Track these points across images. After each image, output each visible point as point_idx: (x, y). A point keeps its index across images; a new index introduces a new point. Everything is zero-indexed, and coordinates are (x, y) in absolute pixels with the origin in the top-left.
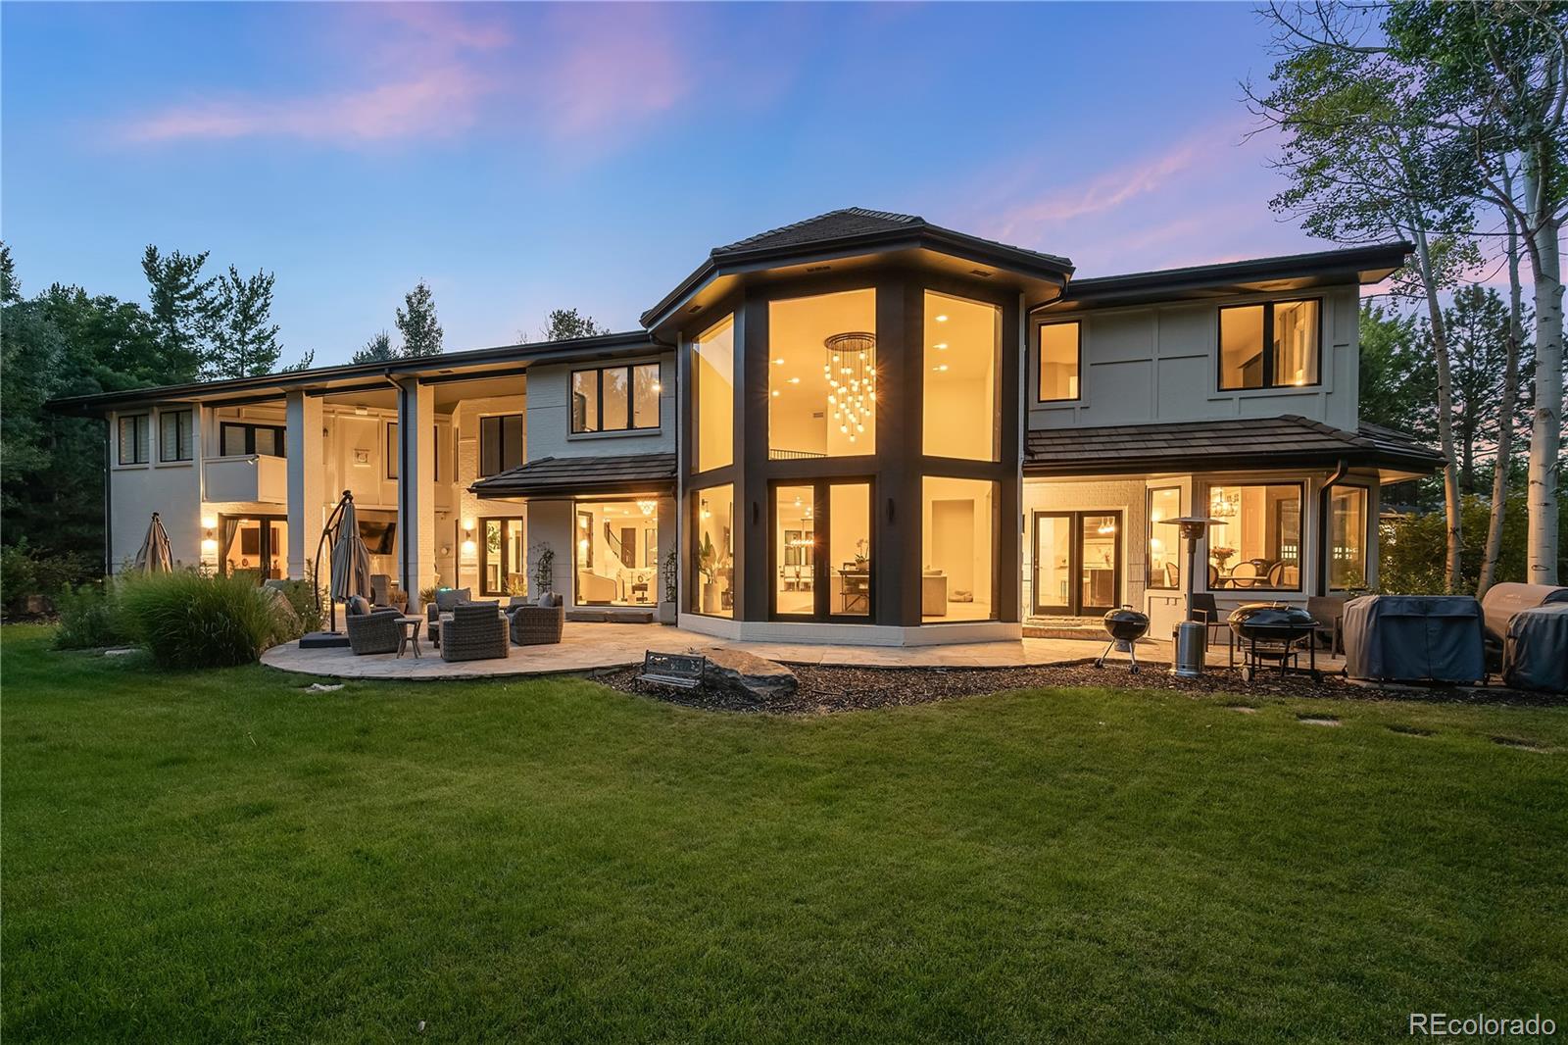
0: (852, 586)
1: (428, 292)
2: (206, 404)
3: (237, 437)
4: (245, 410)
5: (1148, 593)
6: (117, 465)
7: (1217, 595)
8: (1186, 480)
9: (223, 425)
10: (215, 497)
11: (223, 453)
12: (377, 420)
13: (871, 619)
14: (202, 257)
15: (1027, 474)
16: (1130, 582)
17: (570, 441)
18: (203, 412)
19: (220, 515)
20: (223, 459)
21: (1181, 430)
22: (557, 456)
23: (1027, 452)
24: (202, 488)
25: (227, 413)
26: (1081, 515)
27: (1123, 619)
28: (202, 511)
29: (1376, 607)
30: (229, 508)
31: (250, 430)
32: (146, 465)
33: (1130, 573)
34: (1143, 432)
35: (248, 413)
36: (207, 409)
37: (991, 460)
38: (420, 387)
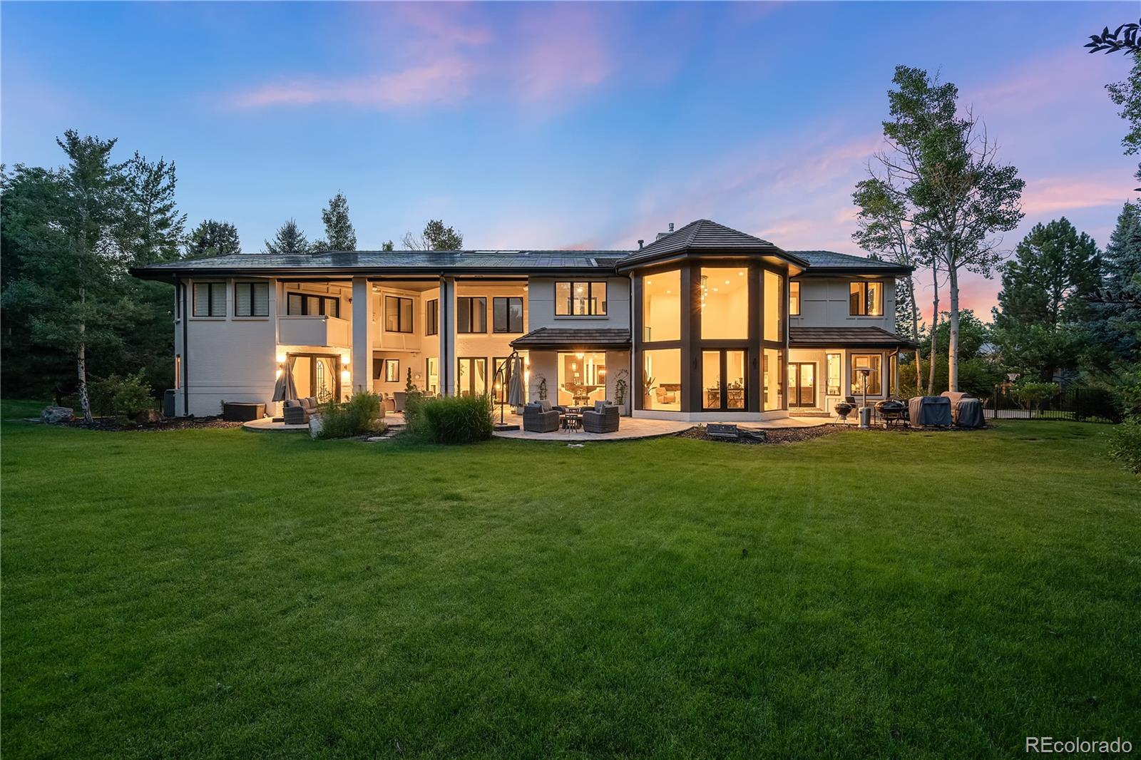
0: (714, 395)
1: (344, 200)
2: (279, 280)
3: (296, 301)
4: (303, 285)
5: (827, 397)
6: (192, 317)
7: (855, 397)
8: (843, 352)
9: (289, 293)
10: (285, 342)
11: (288, 314)
12: (379, 294)
13: (745, 410)
14: (112, 143)
15: (790, 347)
16: (820, 392)
17: (555, 320)
18: (278, 284)
19: (288, 353)
20: (290, 317)
21: (842, 331)
22: (548, 327)
23: (790, 338)
24: (277, 336)
25: (292, 287)
26: (801, 364)
27: (844, 407)
28: (277, 350)
29: (922, 400)
30: (293, 349)
31: (304, 298)
32: (225, 318)
33: (820, 389)
34: (828, 331)
35: (306, 288)
36: (280, 283)
37: (777, 341)
38: (455, 283)
